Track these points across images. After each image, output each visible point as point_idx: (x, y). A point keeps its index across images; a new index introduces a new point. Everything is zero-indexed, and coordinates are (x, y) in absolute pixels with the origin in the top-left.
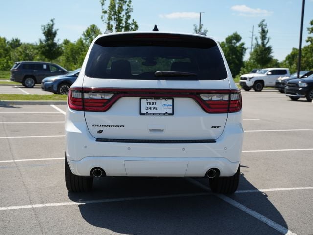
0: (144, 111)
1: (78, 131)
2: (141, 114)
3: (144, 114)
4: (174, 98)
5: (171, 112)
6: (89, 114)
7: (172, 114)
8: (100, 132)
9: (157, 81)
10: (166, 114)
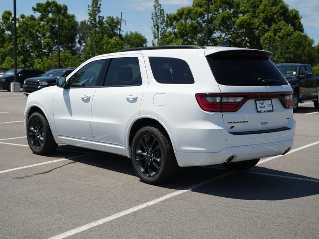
0: (259, 110)
1: (222, 129)
2: (258, 112)
3: (259, 112)
4: (272, 99)
5: (271, 109)
6: (225, 114)
7: (272, 110)
8: (232, 127)
9: (264, 86)
10: (270, 111)
